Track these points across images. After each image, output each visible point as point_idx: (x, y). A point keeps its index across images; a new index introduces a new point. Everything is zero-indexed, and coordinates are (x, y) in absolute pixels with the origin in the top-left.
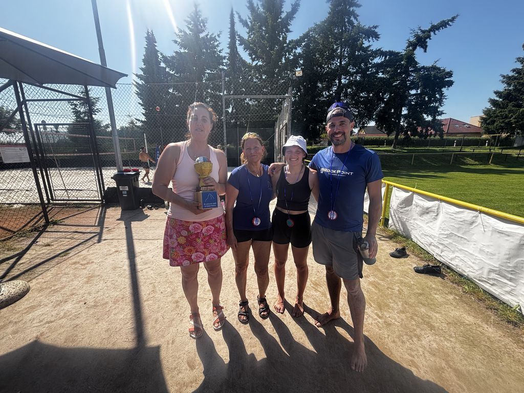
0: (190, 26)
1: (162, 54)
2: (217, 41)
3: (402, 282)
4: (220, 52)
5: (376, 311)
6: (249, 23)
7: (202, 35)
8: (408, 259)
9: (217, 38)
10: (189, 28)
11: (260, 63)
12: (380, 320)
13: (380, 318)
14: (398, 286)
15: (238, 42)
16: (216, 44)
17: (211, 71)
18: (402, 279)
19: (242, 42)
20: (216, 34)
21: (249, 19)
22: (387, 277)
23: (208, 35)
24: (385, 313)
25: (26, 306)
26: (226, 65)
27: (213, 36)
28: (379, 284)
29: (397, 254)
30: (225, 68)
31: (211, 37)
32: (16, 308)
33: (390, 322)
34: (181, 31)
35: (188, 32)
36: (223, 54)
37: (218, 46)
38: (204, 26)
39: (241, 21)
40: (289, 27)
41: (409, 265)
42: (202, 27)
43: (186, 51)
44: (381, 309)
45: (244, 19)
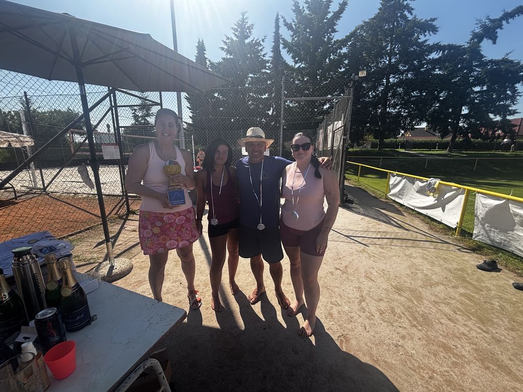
0: (237, 33)
1: (210, 61)
2: (261, 45)
3: (501, 298)
4: (264, 56)
5: (478, 325)
6: (294, 26)
7: (247, 41)
8: (500, 273)
9: (261, 42)
10: (235, 35)
11: (303, 65)
12: (485, 334)
13: (484, 332)
14: (498, 302)
15: (281, 46)
16: (260, 48)
17: (254, 75)
18: (500, 294)
19: (286, 45)
20: (260, 39)
21: (294, 22)
22: (481, 291)
23: (253, 40)
24: (490, 328)
25: (135, 280)
26: (269, 69)
27: (258, 41)
28: (473, 296)
29: (486, 267)
30: (268, 71)
31: (256, 42)
32: (128, 281)
33: (499, 338)
34: (228, 38)
35: (235, 38)
36: (266, 58)
37: (261, 50)
38: (250, 32)
39: (286, 24)
40: (335, 27)
41: (504, 280)
42: (247, 33)
43: (232, 57)
44: (484, 324)
45: (289, 22)
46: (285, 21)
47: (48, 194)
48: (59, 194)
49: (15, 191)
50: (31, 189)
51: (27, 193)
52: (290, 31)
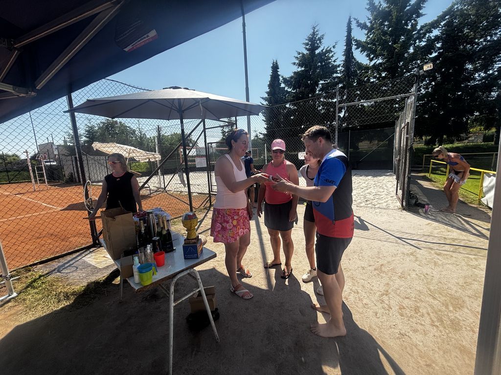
1: (282, 77)
7: (317, 52)
15: (354, 47)
16: (331, 55)
19: (359, 44)
20: (331, 46)
23: (323, 49)
26: (341, 72)
27: (329, 49)
30: (339, 75)
31: (326, 51)
34: (299, 53)
39: (359, 25)
40: (421, 11)
43: (303, 69)
45: (362, 22)
46: (358, 22)
47: (166, 192)
48: (172, 192)
49: (150, 190)
50: (158, 188)
51: (156, 191)
52: (364, 30)
